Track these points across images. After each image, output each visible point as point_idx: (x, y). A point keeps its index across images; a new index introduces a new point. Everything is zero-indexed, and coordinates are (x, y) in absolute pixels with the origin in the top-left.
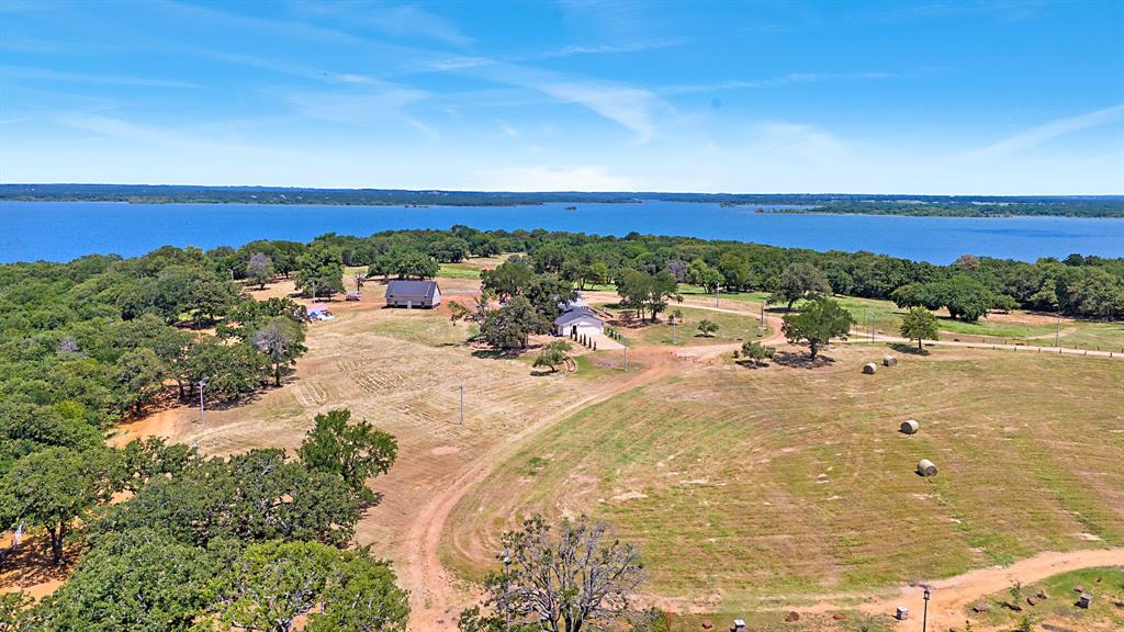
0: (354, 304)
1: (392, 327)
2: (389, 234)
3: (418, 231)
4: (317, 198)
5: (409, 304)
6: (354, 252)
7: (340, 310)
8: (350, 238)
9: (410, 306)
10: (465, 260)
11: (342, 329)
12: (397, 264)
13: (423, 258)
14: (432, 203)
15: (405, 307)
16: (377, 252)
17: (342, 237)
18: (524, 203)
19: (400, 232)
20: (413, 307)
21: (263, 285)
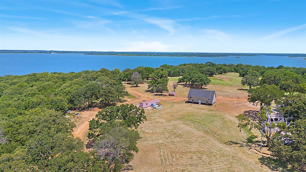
0: (172, 98)
1: (192, 118)
2: (185, 65)
3: (195, 64)
4: (164, 55)
5: (200, 102)
6: (173, 71)
7: (165, 102)
8: (172, 66)
9: (200, 103)
10: (215, 75)
11: (165, 116)
12: (191, 78)
13: (203, 77)
14: (195, 56)
15: (198, 103)
16: (181, 71)
17: (169, 66)
18: (222, 56)
19: (189, 64)
20: (202, 104)
21: (137, 85)
